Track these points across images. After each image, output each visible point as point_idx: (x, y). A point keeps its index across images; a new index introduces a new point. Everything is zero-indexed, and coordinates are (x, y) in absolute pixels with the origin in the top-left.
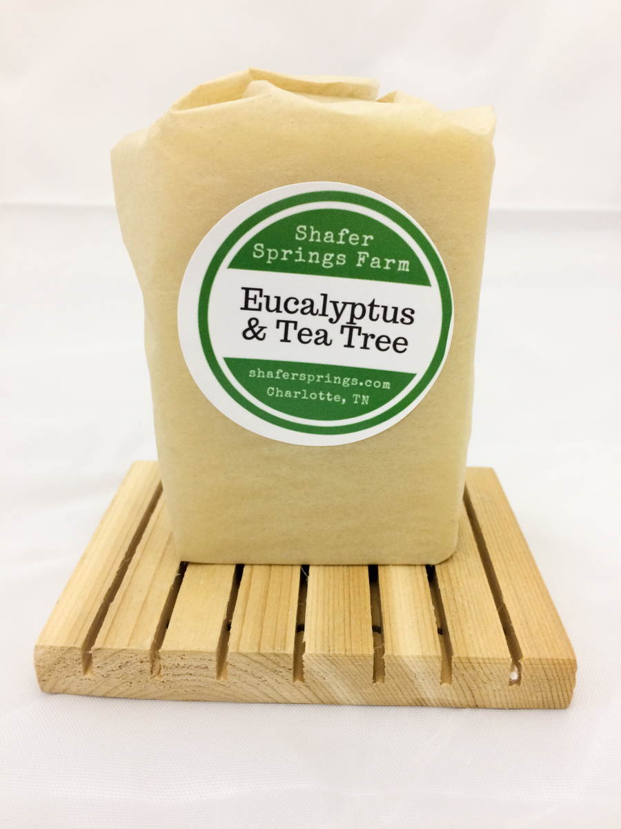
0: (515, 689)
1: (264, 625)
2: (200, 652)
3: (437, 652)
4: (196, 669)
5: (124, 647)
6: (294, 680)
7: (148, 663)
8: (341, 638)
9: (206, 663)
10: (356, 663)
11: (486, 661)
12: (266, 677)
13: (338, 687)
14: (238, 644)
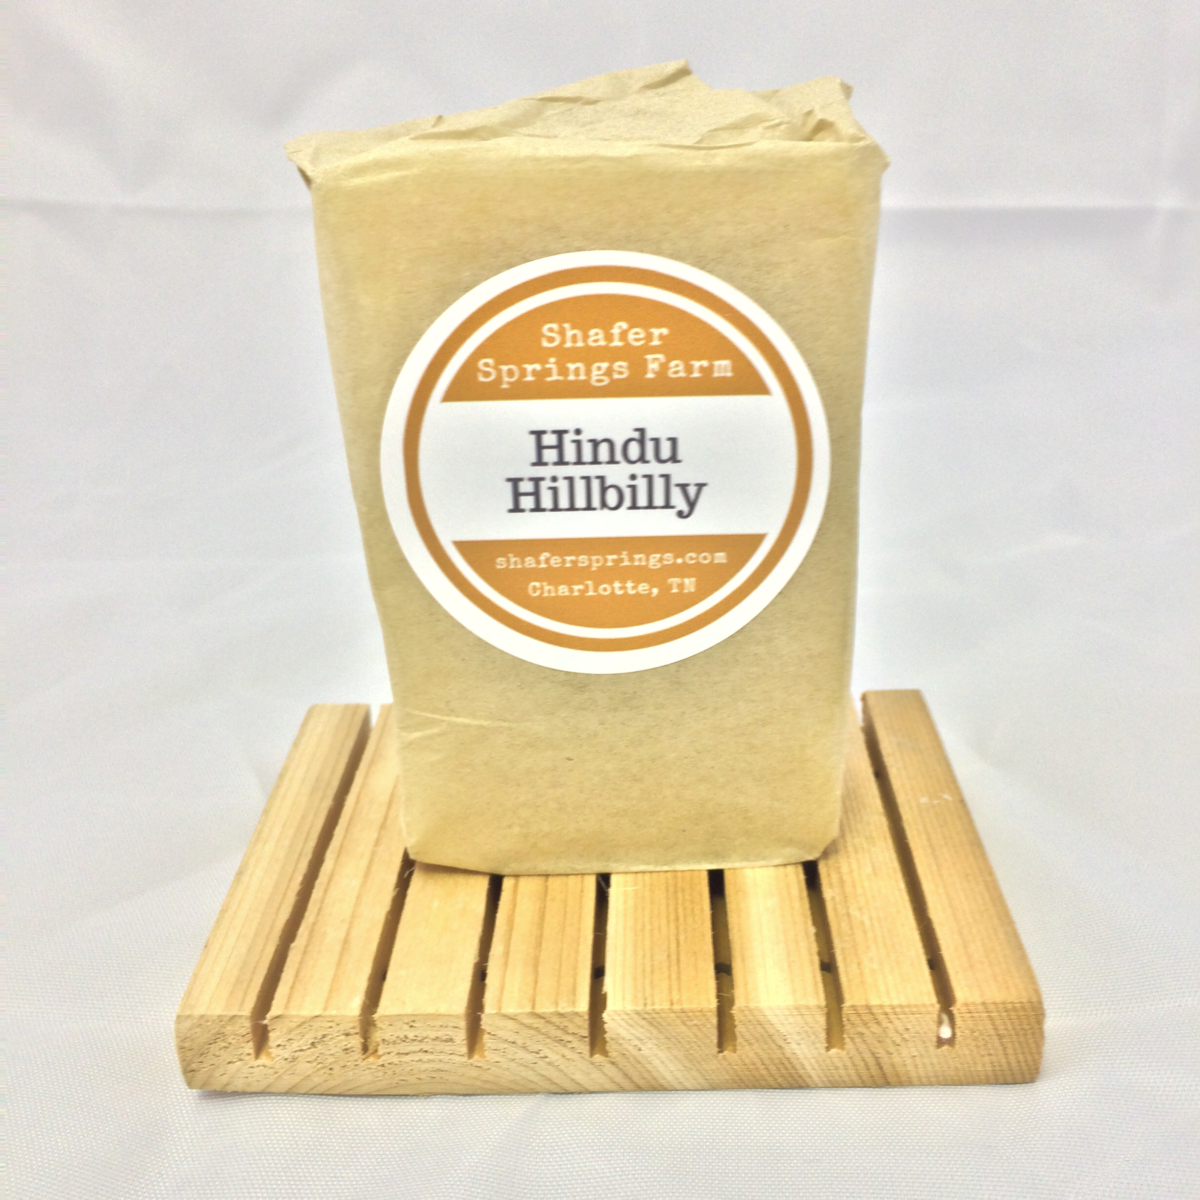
0: (946, 1053)
1: (540, 968)
2: (439, 1015)
3: (817, 999)
4: (434, 1043)
5: (317, 1012)
7: (358, 1036)
8: (665, 986)
9: (451, 1033)
10: (689, 1023)
11: (897, 1010)
13: (663, 1063)
14: (500, 1001)
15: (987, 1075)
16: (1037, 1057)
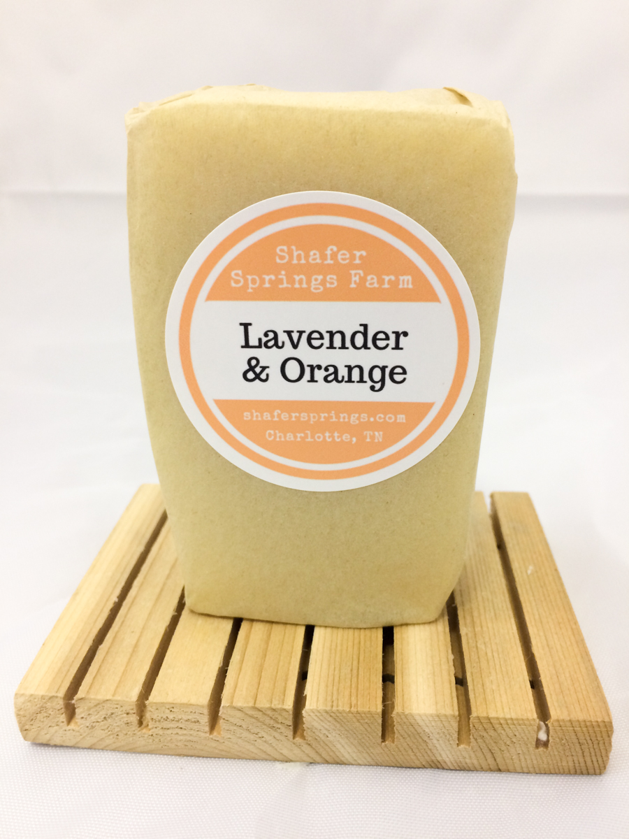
0: (542, 753)
1: (263, 674)
2: (191, 705)
3: (453, 710)
4: (187, 723)
5: (108, 697)
6: (294, 738)
7: (135, 715)
8: (347, 693)
9: (198, 717)
10: (362, 721)
11: (509, 722)
12: (263, 734)
13: (343, 746)
14: (233, 697)
15: (569, 769)
16: (605, 759)
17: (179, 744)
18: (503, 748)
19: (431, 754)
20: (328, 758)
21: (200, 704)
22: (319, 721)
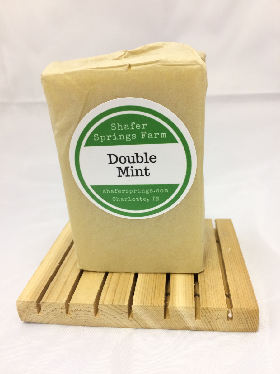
0: (230, 322)
2: (87, 304)
4: (86, 312)
5: (54, 302)
6: (129, 317)
8: (150, 299)
9: (89, 309)
10: (156, 310)
12: (116, 316)
13: (149, 321)
14: (104, 301)
15: (242, 329)
16: (257, 325)
17: (83, 321)
18: (214, 320)
19: (185, 324)
20: (143, 326)
21: (90, 304)
22: (139, 310)
